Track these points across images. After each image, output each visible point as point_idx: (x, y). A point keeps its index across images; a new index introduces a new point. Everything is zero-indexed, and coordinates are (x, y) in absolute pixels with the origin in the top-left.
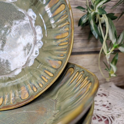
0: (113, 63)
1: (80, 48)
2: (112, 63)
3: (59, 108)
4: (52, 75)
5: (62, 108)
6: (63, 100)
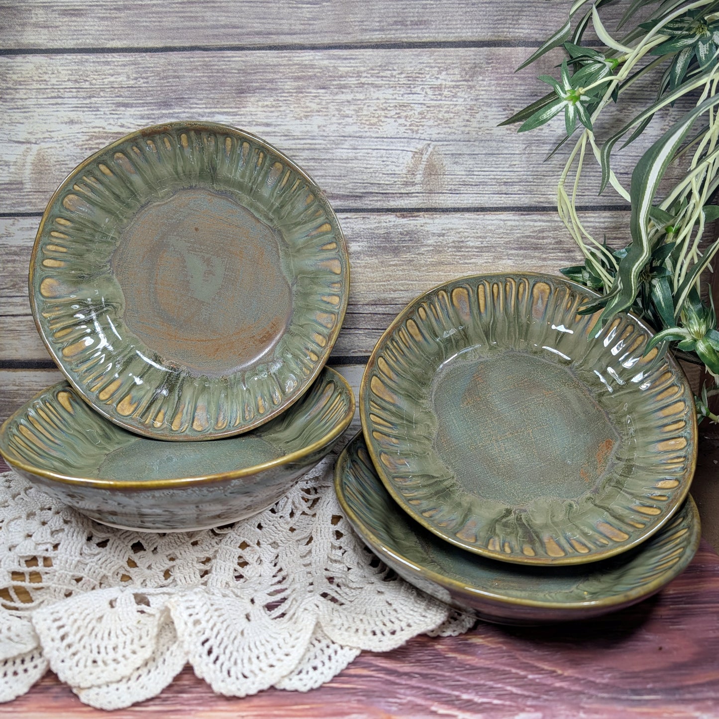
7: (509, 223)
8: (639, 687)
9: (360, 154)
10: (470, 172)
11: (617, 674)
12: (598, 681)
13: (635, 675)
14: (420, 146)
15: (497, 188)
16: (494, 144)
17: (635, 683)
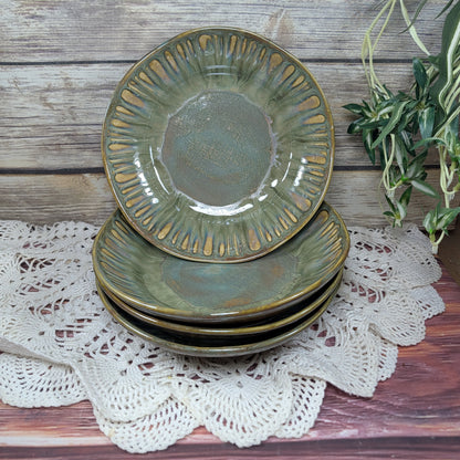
0: (404, 201)
1: (352, 159)
2: (400, 201)
3: (301, 271)
4: (295, 220)
5: (305, 271)
6: (308, 260)
7: (340, 71)
8: (423, 408)
9: (230, 17)
10: (313, 32)
11: (407, 399)
12: (395, 404)
13: (419, 399)
14: (275, 11)
15: (332, 45)
16: (332, 10)
17: (420, 405)
